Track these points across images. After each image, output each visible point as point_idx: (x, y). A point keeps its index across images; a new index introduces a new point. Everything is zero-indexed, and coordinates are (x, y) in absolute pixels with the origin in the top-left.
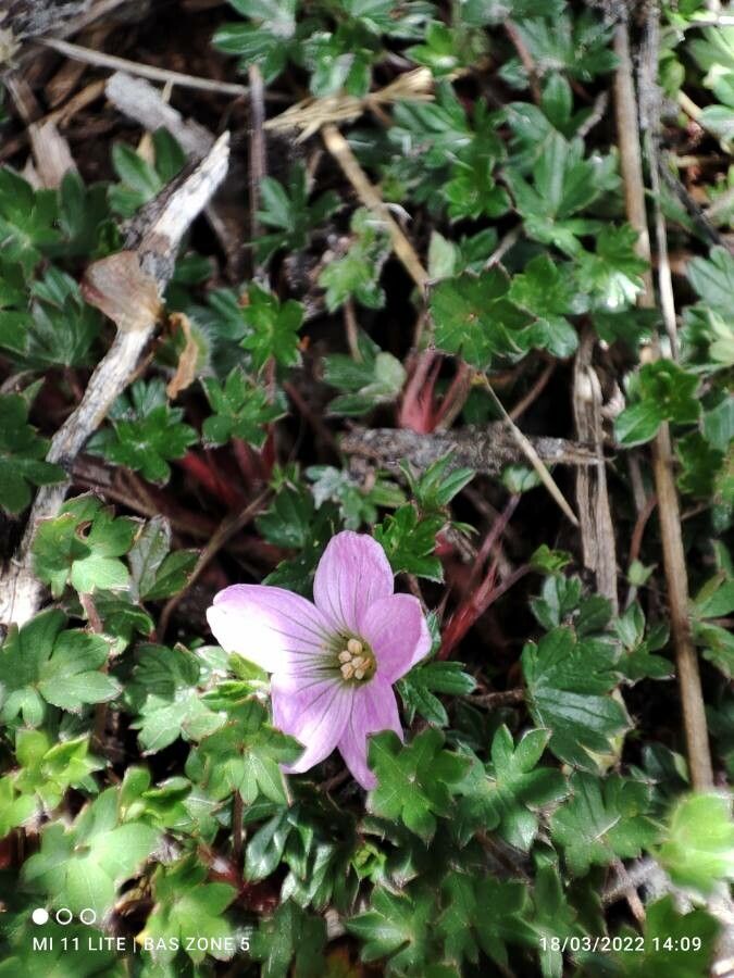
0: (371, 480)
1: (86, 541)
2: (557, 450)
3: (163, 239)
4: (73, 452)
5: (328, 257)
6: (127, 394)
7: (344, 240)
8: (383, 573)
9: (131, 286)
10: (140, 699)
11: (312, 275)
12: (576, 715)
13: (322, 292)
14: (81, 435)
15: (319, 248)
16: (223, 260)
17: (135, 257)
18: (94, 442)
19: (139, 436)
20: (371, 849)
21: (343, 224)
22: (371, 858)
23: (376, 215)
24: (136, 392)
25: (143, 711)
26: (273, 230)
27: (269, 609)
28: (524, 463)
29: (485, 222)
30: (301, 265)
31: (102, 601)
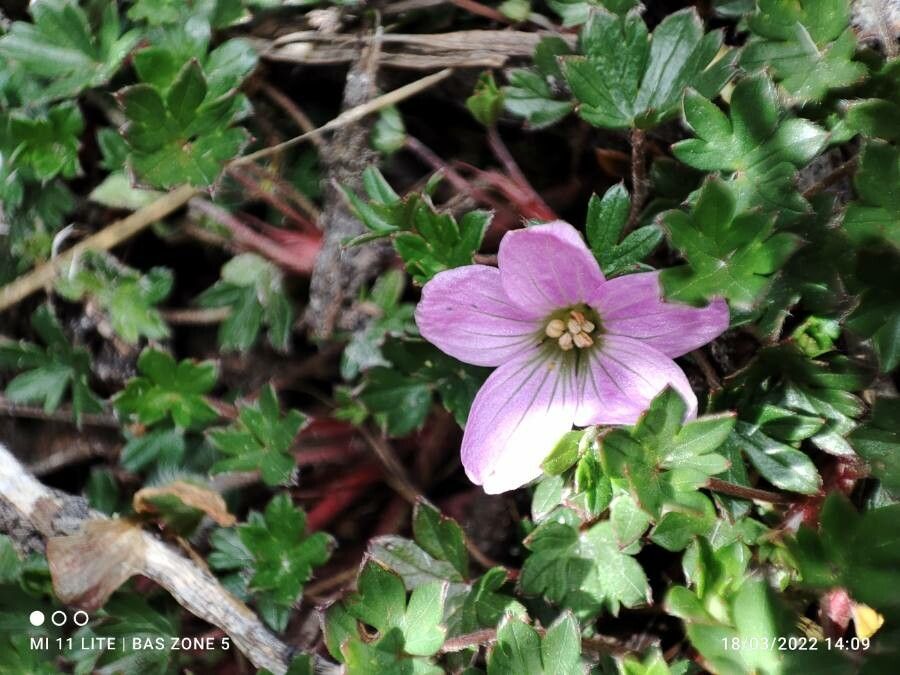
0: (369, 307)
1: (382, 632)
2: (360, 81)
3: (39, 505)
4: (280, 646)
5: (105, 329)
6: (223, 575)
7: (89, 309)
9: (89, 548)
10: (584, 600)
11: (123, 351)
13: (144, 341)
14: (261, 634)
15: (94, 339)
16: (98, 460)
17: (54, 540)
18: (272, 622)
20: (799, 332)
21: (71, 310)
22: (809, 333)
24: (220, 565)
25: (599, 598)
26: (67, 395)
27: (495, 424)
28: (371, 119)
29: (88, 137)
30: (111, 363)
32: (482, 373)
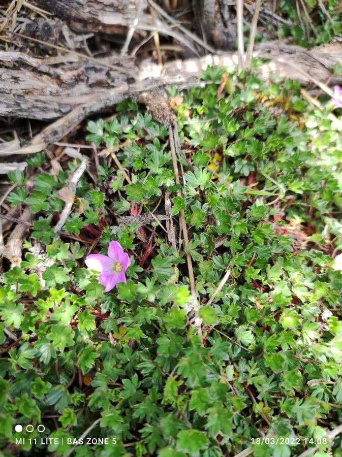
0: (124, 228)
1: (59, 249)
2: (161, 217)
3: (73, 183)
4: (60, 230)
5: (112, 181)
6: (70, 216)
7: (116, 177)
8: (121, 249)
9: (67, 194)
10: (78, 279)
11: (109, 185)
12: (164, 273)
13: (112, 189)
14: (61, 226)
15: (110, 179)
17: (67, 187)
18: (64, 227)
19: (74, 224)
20: (125, 305)
21: (115, 173)
22: (125, 307)
23: (122, 171)
24: (72, 215)
25: (79, 282)
26: (102, 176)
27: (99, 259)
28: (154, 220)
29: (142, 170)
30: (107, 183)
31: (66, 261)
32: (106, 255)
